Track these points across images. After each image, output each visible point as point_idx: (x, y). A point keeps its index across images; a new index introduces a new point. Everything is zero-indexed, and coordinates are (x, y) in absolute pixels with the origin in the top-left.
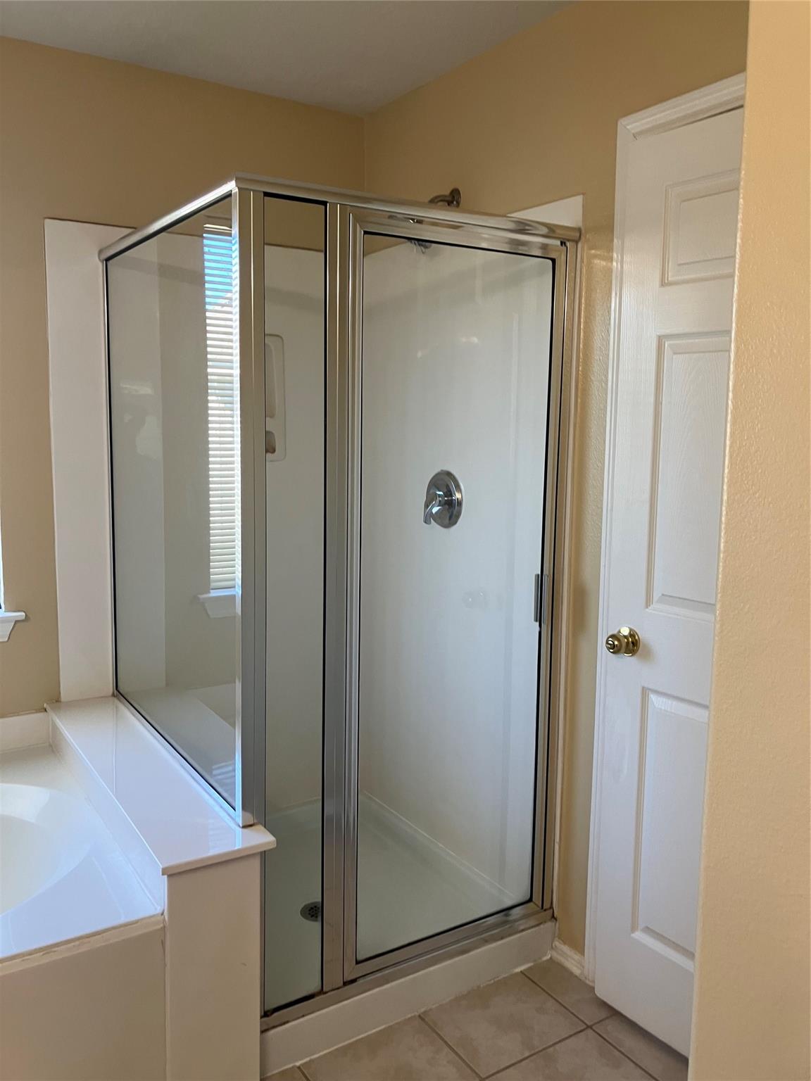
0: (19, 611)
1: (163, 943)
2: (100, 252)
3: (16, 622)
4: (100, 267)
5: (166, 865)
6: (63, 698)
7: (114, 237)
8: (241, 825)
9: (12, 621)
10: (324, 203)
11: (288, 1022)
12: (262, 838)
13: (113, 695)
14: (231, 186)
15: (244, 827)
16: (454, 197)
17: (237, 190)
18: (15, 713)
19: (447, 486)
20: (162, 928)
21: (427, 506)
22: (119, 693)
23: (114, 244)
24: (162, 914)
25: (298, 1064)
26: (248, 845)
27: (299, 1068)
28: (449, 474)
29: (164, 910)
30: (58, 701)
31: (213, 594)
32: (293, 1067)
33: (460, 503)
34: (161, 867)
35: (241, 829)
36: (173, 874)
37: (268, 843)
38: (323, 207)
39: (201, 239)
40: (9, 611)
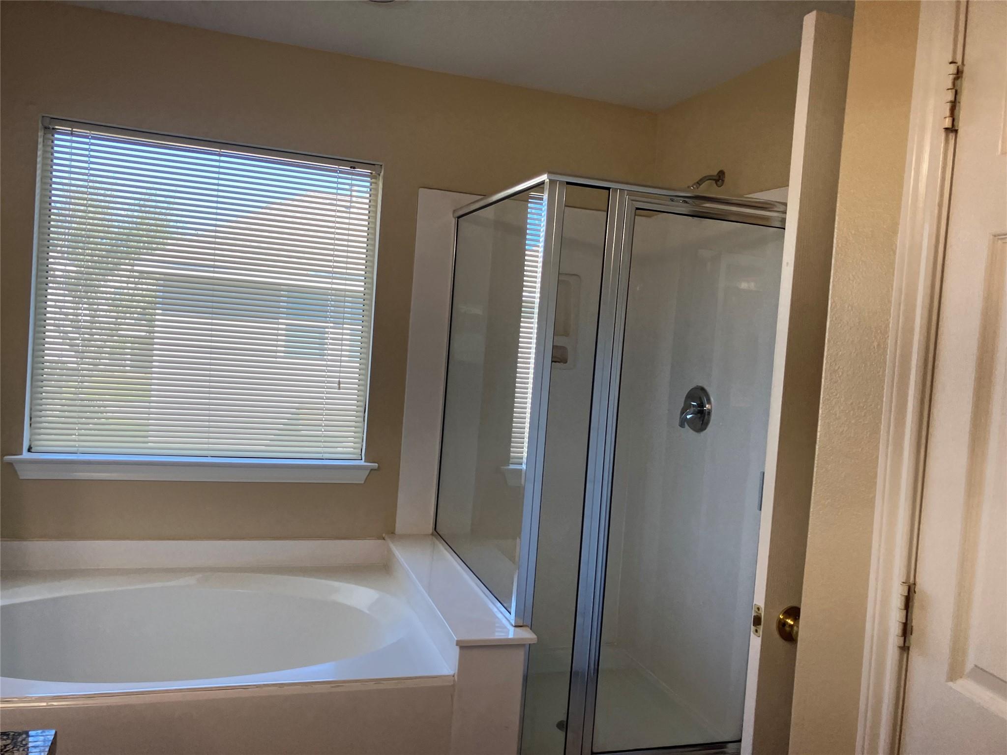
0: (374, 463)
2: (454, 211)
3: (372, 470)
5: (459, 639)
6: (397, 530)
7: (466, 201)
8: (514, 624)
9: (368, 469)
10: (608, 189)
12: (527, 635)
13: (432, 534)
14: (544, 177)
15: (516, 626)
16: (720, 177)
17: (548, 180)
19: (700, 398)
20: (452, 685)
21: (682, 413)
23: (466, 206)
24: (454, 676)
26: (517, 637)
28: (703, 389)
29: (455, 674)
30: (393, 533)
31: (512, 467)
33: (709, 413)
34: (456, 639)
35: (513, 628)
36: (465, 647)
37: (531, 639)
38: (608, 191)
39: (526, 203)
40: (368, 462)
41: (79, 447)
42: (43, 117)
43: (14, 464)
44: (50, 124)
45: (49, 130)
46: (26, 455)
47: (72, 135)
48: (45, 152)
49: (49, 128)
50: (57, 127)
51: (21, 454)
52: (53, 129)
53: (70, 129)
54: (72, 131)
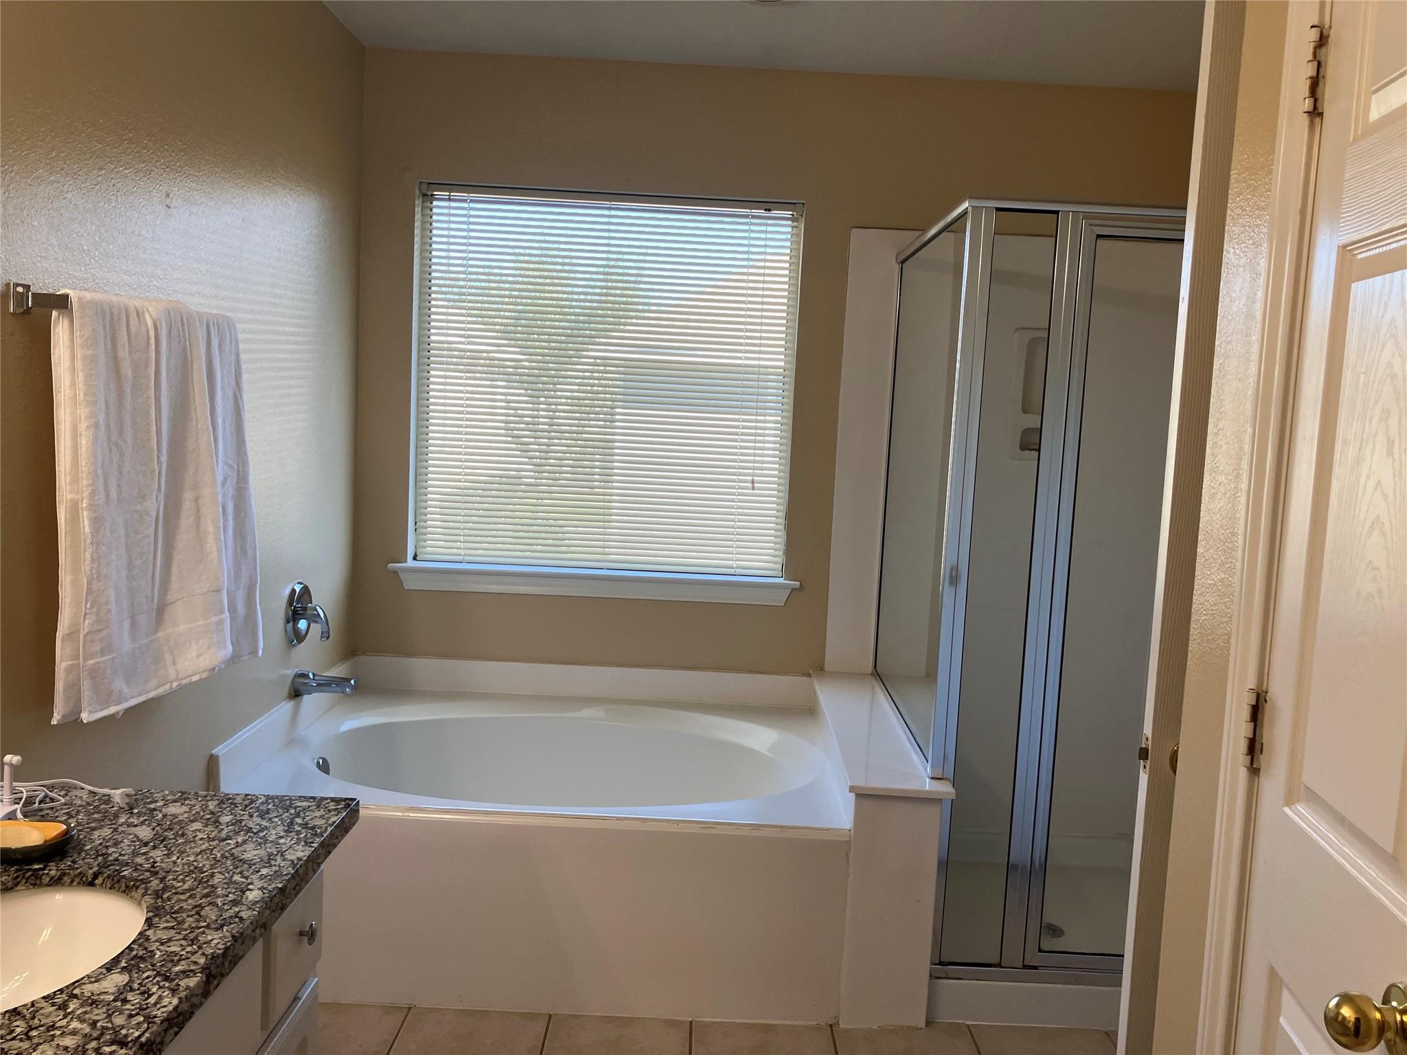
0: (796, 581)
1: (847, 854)
2: (896, 255)
3: (793, 590)
4: (897, 267)
5: (854, 784)
6: (827, 667)
7: (907, 239)
8: (930, 776)
9: (789, 589)
10: (1057, 212)
11: (962, 979)
13: (872, 674)
14: (966, 205)
15: (932, 778)
17: (971, 207)
18: (785, 673)
20: (847, 842)
22: (877, 674)
23: (910, 245)
24: (849, 831)
25: (968, 1023)
26: (933, 790)
27: (968, 1026)
29: (851, 827)
30: (822, 669)
32: (963, 1023)
34: (849, 783)
35: (930, 780)
36: (862, 795)
37: (950, 794)
38: (1055, 215)
40: (787, 580)
41: (465, 555)
42: (421, 183)
43: (400, 573)
44: (428, 190)
45: (428, 198)
46: (410, 563)
47: (449, 200)
48: (423, 222)
49: (428, 195)
50: (435, 193)
51: (406, 562)
52: (432, 195)
53: (448, 194)
54: (450, 195)
